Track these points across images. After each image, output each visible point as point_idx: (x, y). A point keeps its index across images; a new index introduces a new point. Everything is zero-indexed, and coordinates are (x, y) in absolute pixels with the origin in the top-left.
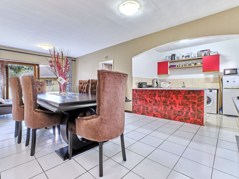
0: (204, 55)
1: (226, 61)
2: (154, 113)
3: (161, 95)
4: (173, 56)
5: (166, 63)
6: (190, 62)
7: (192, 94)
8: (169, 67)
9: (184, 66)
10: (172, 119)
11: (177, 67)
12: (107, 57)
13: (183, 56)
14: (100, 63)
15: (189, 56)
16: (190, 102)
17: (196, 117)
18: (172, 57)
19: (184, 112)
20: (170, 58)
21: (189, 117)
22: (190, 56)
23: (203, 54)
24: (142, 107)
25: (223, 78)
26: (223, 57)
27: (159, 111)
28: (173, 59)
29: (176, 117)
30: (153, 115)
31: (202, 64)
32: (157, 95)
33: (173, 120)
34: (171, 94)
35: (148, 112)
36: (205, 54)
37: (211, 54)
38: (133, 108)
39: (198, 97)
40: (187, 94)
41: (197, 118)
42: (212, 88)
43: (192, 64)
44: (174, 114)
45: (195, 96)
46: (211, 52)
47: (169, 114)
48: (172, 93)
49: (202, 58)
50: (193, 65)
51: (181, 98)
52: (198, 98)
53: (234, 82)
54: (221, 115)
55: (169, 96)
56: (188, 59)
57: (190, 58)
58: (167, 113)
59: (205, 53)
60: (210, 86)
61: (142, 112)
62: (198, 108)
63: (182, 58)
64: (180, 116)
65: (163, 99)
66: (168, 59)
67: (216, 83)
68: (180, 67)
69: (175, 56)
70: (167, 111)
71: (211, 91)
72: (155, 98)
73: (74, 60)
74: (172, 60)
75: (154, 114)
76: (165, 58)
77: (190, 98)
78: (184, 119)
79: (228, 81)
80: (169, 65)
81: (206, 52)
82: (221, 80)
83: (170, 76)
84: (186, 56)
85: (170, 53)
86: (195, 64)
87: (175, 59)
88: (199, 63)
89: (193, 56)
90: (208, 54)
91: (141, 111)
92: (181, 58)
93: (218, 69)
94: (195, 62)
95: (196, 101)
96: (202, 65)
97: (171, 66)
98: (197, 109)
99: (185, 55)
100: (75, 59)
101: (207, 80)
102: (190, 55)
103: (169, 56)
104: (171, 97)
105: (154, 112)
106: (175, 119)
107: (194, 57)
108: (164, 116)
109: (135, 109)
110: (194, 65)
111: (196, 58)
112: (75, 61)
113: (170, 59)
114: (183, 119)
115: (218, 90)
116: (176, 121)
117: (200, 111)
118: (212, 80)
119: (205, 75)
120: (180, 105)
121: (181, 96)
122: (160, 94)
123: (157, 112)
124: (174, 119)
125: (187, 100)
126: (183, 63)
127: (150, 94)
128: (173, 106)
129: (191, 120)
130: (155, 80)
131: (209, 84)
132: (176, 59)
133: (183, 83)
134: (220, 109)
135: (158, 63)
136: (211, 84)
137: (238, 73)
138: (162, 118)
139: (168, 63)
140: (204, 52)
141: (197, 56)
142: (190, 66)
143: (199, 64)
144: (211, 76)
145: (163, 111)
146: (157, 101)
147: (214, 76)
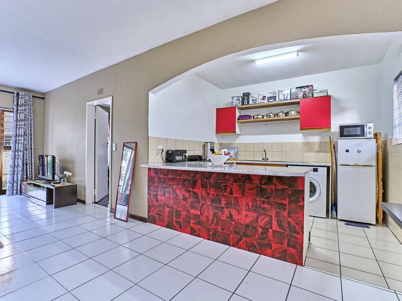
0: (303, 97)
1: (342, 110)
2: (192, 225)
3: (208, 183)
4: (246, 98)
5: (232, 110)
6: (276, 110)
7: (277, 184)
8: (238, 119)
9: (265, 117)
10: (231, 244)
11: (254, 118)
12: (100, 92)
13: (264, 98)
14: (88, 103)
15: (274, 98)
16: (271, 205)
17: (286, 242)
18: (243, 99)
19: (259, 229)
20: (241, 99)
21: (269, 241)
22: (277, 98)
23: (301, 95)
24: (167, 209)
25: (339, 143)
26: (338, 101)
27: (202, 221)
28: (246, 102)
29: (241, 239)
30: (190, 230)
31: (298, 114)
32: (199, 183)
33: (233, 246)
34: (229, 180)
35: (180, 222)
36: (304, 95)
37: (315, 95)
38: (149, 212)
39: (290, 193)
40: (265, 184)
41: (289, 246)
42: (318, 164)
43: (281, 114)
44: (236, 232)
45: (283, 190)
46: (315, 90)
47: (225, 231)
48: (232, 180)
49: (298, 103)
50: (282, 116)
51: (251, 191)
52: (289, 195)
53: (359, 152)
54: (334, 221)
55: (226, 186)
56: (272, 103)
57: (277, 102)
58: (220, 229)
59: (305, 92)
60: (313, 158)
61: (168, 222)
62: (289, 219)
63: (262, 101)
64: (249, 237)
65: (211, 193)
66: (237, 103)
67: (324, 152)
68: (257, 118)
69: (249, 97)
70: (220, 222)
71: (315, 170)
72: (195, 190)
73: (41, 97)
74: (243, 104)
75: (191, 227)
76: (230, 100)
77: (272, 194)
78: (259, 245)
79: (347, 151)
80: (238, 114)
81: (306, 89)
82: (332, 147)
83: (240, 137)
84: (270, 98)
85: (240, 91)
86: (287, 114)
87: (248, 104)
88: (293, 112)
89: (282, 97)
90: (311, 95)
91: (166, 219)
92: (259, 101)
93: (328, 125)
94: (286, 109)
95: (287, 202)
96: (299, 116)
97: (241, 117)
98: (289, 223)
99: (268, 95)
100: (44, 94)
101: (308, 146)
102: (277, 95)
103: (238, 97)
104: (229, 189)
105: (193, 223)
106: (238, 243)
107: (284, 100)
108: (214, 234)
109: (154, 214)
110: (284, 116)
111: (289, 101)
112: (44, 98)
113: (240, 103)
114: (255, 247)
115: (328, 168)
116: (240, 248)
117: (295, 228)
118: (317, 148)
119: (304, 135)
120: (249, 210)
121: (251, 186)
122: (205, 180)
123: (198, 223)
124: (236, 245)
125: (265, 198)
126: (264, 111)
127: (185, 180)
128: (234, 212)
129: (273, 249)
130: (209, 144)
131: (312, 154)
132: (251, 102)
133: (265, 151)
134: (332, 207)
135: (217, 110)
136: (315, 154)
137: (365, 135)
138: (209, 239)
139: (237, 109)
140: (303, 90)
141: (289, 98)
142: (276, 118)
143: (293, 114)
144: (315, 138)
145: (212, 223)
146: (200, 197)
147: (321, 138)
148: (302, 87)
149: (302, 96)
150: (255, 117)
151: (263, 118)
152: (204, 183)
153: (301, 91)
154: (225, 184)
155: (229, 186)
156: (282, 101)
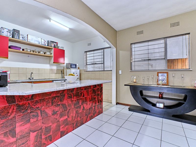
3: (72, 94)
4: (17, 33)
11: (23, 51)
18: (13, 33)
20: (11, 33)
27: (69, 121)
28: (17, 37)
32: (66, 96)
40: (94, 88)
44: (86, 115)
47: (81, 118)
48: (84, 89)
53: (76, 73)
56: (37, 44)
57: (40, 44)
64: (90, 114)
65: (74, 100)
66: (7, 34)
69: (19, 34)
70: (79, 115)
74: (13, 37)
77: (96, 91)
81: (55, 44)
86: (45, 53)
87: (19, 38)
88: (48, 53)
89: (43, 43)
99: (35, 39)
101: (52, 71)
102: (40, 41)
103: (9, 30)
107: (44, 45)
108: (76, 124)
110: (43, 54)
111: (46, 47)
118: (55, 72)
121: (90, 90)
123: (67, 125)
128: (85, 105)
132: (21, 38)
137: (77, 68)
138: (74, 130)
141: (47, 45)
145: (75, 118)
146: (67, 106)
147: (57, 67)
148: (54, 42)
149: (53, 46)
150: (25, 50)
151: (31, 51)
152: (70, 95)
153: (53, 44)
154: (81, 92)
155: (83, 93)
156: (43, 45)
